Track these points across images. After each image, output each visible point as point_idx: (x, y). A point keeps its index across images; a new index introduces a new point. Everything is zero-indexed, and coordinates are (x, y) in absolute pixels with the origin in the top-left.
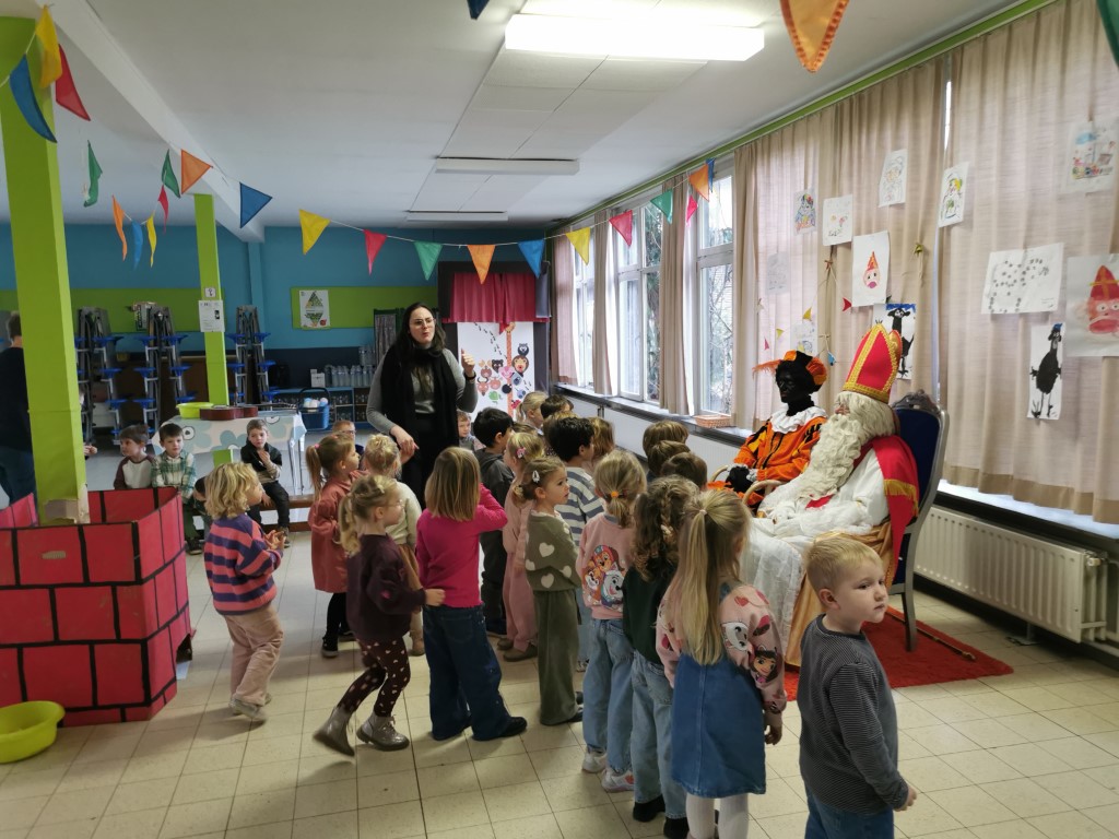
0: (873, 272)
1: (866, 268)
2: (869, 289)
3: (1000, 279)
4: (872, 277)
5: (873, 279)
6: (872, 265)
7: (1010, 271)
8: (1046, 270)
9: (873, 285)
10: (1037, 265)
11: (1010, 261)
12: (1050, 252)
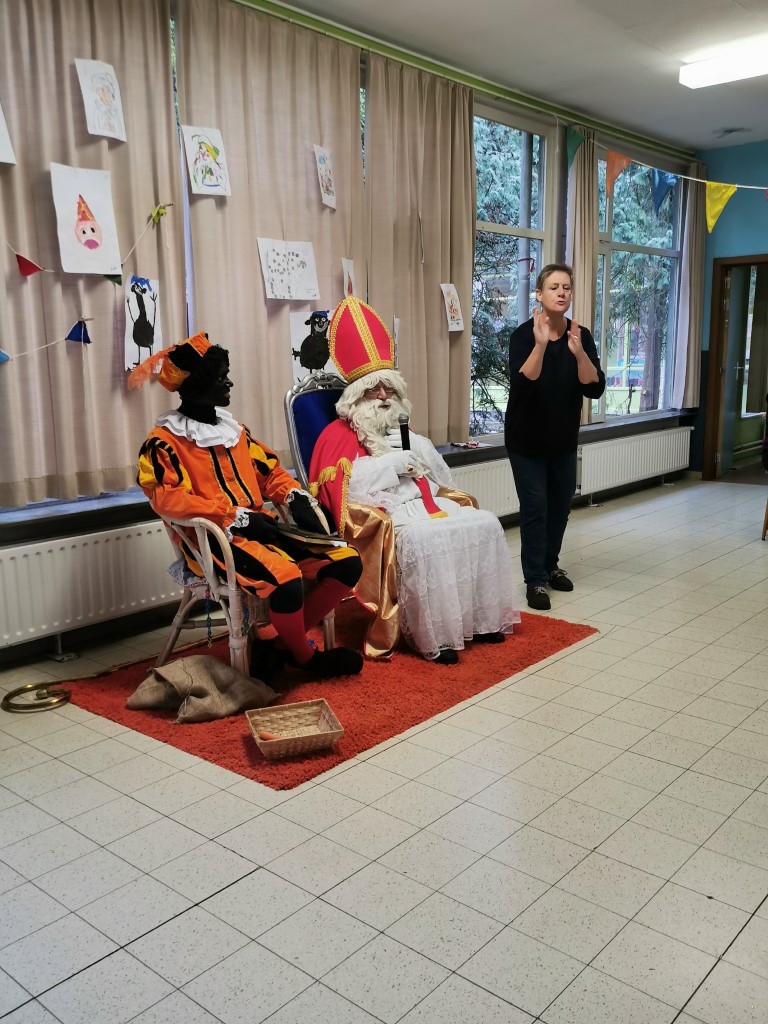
0: (87, 226)
1: (76, 217)
2: (86, 249)
3: (274, 266)
4: (89, 232)
5: (90, 235)
6: (84, 214)
7: (279, 259)
8: (303, 264)
9: (92, 244)
10: (294, 258)
11: (277, 250)
12: (305, 249)
